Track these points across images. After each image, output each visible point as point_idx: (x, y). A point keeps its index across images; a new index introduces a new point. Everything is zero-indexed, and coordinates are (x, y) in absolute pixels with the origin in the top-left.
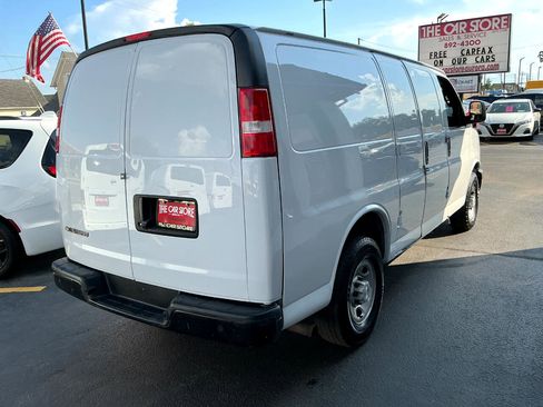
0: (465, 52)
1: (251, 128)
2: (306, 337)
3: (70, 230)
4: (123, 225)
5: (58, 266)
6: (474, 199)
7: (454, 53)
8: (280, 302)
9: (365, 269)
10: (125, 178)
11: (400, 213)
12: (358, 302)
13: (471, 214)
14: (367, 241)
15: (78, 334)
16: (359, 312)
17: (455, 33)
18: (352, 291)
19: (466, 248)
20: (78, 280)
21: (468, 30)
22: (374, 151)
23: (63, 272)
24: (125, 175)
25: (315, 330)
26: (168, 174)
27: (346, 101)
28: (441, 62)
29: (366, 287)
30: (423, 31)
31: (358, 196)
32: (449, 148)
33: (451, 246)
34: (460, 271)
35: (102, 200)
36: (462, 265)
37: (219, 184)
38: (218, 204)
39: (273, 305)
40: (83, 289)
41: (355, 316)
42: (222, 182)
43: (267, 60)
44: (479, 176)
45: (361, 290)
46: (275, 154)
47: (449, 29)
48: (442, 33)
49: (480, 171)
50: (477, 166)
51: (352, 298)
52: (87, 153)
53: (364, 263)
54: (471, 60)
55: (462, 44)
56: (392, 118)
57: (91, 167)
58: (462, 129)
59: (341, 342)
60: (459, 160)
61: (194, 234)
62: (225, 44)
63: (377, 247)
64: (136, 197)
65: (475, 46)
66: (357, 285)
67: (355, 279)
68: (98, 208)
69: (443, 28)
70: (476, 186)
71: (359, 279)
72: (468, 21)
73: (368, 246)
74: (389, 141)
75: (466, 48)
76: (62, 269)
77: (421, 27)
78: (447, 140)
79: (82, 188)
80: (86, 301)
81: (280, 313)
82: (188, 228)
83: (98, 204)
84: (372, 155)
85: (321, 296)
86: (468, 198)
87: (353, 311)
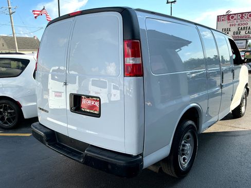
0: (240, 29)
1: (130, 61)
2: (155, 173)
3: (40, 109)
4: (64, 107)
5: (34, 126)
6: (245, 102)
7: (234, 29)
8: (142, 155)
9: (188, 137)
10: (66, 85)
11: (208, 108)
12: (184, 154)
13: (243, 109)
14: (190, 122)
15: (43, 159)
16: (184, 159)
17: (235, 19)
18: (181, 149)
19: (240, 126)
20: (42, 134)
21: (242, 18)
22: (193, 75)
23: (36, 130)
24: (66, 83)
25: (161, 169)
26: (91, 83)
27: (181, 50)
28: (228, 33)
29: (188, 147)
30: (219, 18)
31: (186, 99)
32: (234, 75)
33: (232, 125)
34: (237, 139)
35: (58, 94)
36: (238, 136)
37: (114, 89)
38: (113, 99)
39: (137, 156)
40: (45, 139)
41: (182, 162)
42: (115, 88)
43: (141, 27)
44: (248, 90)
45: (186, 148)
46: (142, 75)
47: (232, 17)
48: (229, 19)
49: (248, 87)
50: (247, 85)
51: (181, 152)
52: (51, 71)
53: (188, 134)
54: (243, 33)
55: (239, 25)
56: (205, 59)
57: (53, 78)
58: (240, 66)
59: (174, 175)
60: (238, 81)
61: (98, 116)
62: (118, 17)
63: (195, 126)
64: (71, 94)
65: (245, 26)
66: (184, 146)
67: (183, 142)
68: (56, 98)
69: (229, 16)
70: (246, 95)
71: (185, 142)
72: (242, 14)
73: (191, 125)
74: (203, 71)
75: (240, 27)
76: (36, 128)
77: (218, 16)
78: (233, 71)
79: (49, 88)
80: (45, 145)
81: (142, 161)
82: (95, 112)
83: (56, 96)
84: (192, 77)
85: (165, 151)
86: (242, 101)
87: (181, 159)
